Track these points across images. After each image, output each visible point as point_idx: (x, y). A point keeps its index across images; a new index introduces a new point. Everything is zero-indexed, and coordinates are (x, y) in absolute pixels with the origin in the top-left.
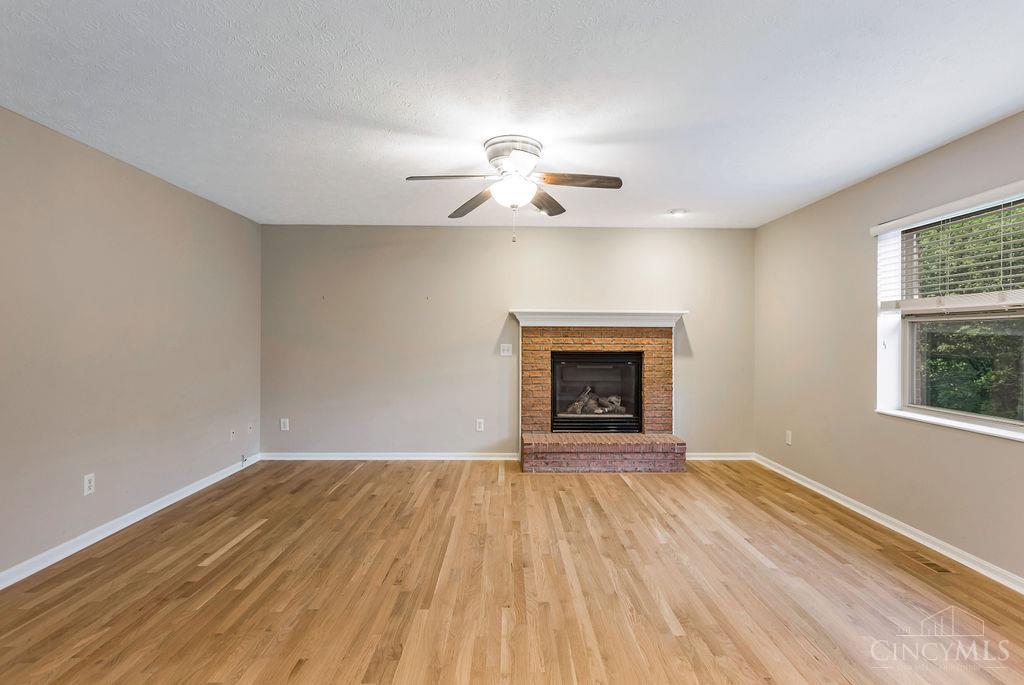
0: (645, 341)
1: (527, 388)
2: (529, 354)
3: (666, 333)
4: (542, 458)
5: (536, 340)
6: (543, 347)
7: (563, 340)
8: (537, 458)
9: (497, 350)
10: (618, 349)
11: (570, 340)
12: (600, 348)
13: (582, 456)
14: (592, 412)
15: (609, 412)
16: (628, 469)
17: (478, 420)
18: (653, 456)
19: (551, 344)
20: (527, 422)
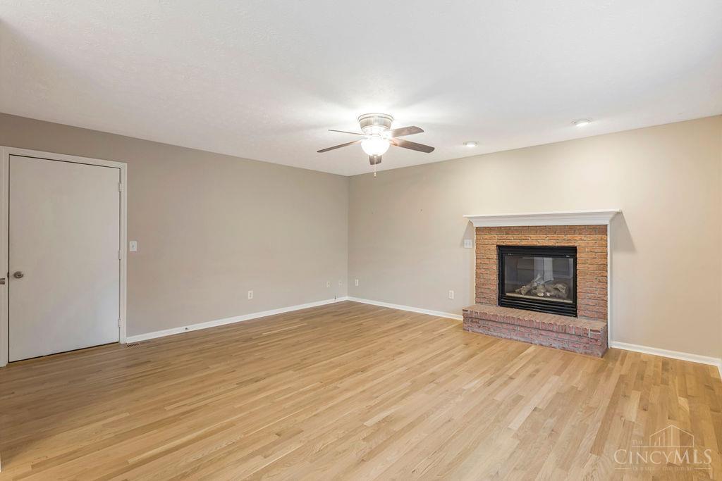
0: (578, 237)
1: (479, 271)
2: (480, 247)
3: (602, 230)
4: (476, 322)
5: (486, 237)
6: (491, 242)
7: (505, 237)
8: (472, 321)
9: (462, 244)
10: (551, 244)
11: (510, 237)
12: (535, 243)
13: (505, 326)
14: (536, 295)
15: (551, 296)
16: (543, 344)
17: (450, 291)
18: (567, 337)
19: (497, 240)
20: (480, 296)
